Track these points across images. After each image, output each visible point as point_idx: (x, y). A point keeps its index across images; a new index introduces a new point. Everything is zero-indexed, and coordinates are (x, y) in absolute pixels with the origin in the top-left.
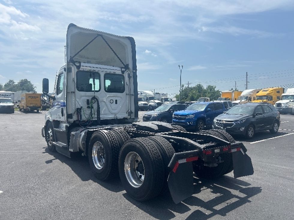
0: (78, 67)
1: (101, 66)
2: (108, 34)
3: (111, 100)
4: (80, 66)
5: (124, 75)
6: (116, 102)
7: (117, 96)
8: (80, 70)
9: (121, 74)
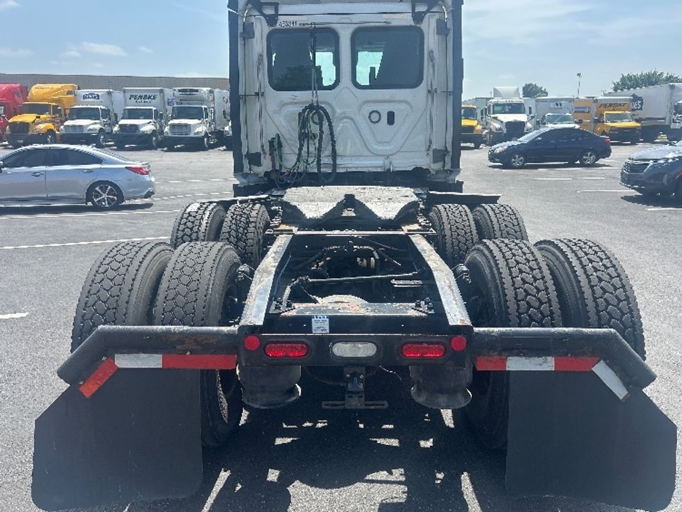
0: (272, 20)
3: (373, 111)
4: (277, 14)
5: (424, 26)
6: (391, 118)
7: (394, 99)
8: (278, 26)
9: (412, 23)
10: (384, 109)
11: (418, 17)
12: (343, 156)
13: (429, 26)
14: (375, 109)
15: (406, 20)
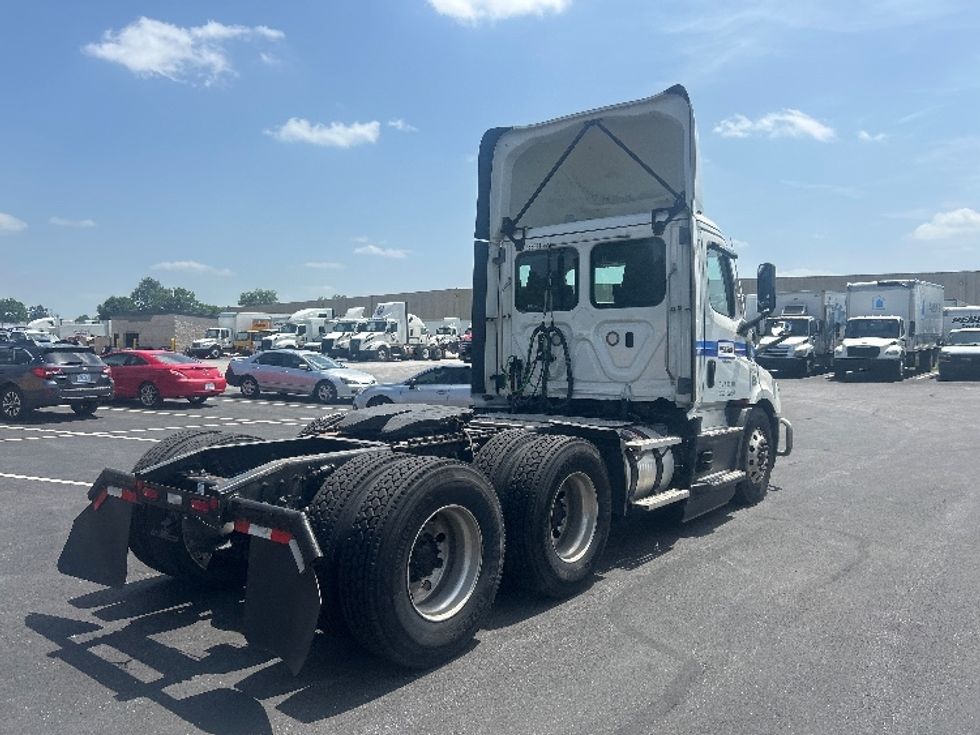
0: (520, 244)
1: (613, 219)
2: (614, 108)
3: (613, 332)
4: (524, 238)
5: (665, 236)
6: (630, 340)
7: (633, 319)
8: (526, 248)
9: (653, 235)
10: (622, 330)
11: (658, 228)
12: (579, 381)
13: (671, 236)
14: (615, 329)
15: (647, 232)
